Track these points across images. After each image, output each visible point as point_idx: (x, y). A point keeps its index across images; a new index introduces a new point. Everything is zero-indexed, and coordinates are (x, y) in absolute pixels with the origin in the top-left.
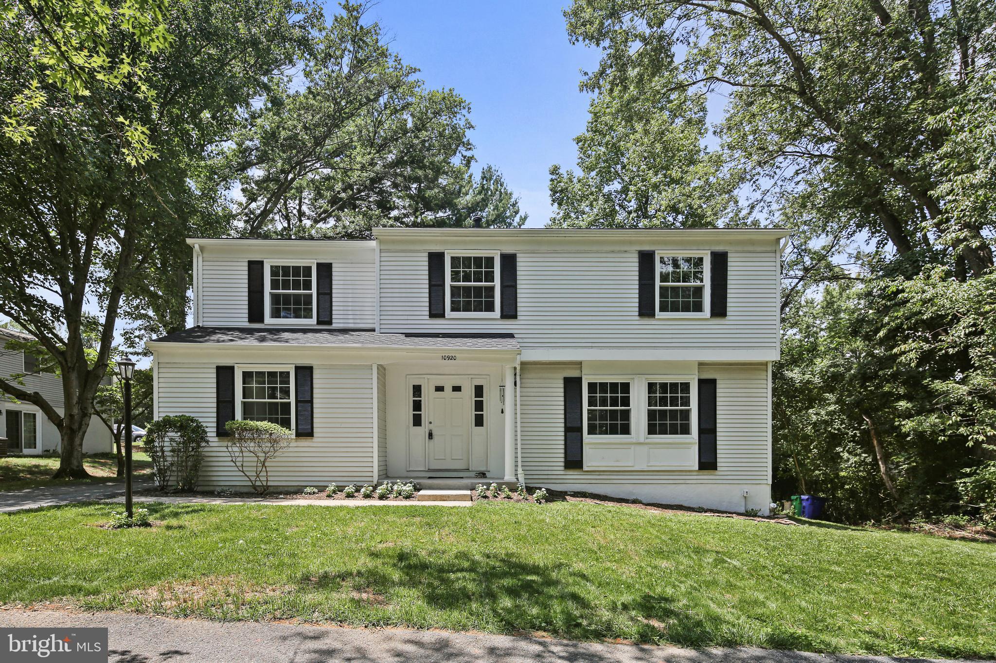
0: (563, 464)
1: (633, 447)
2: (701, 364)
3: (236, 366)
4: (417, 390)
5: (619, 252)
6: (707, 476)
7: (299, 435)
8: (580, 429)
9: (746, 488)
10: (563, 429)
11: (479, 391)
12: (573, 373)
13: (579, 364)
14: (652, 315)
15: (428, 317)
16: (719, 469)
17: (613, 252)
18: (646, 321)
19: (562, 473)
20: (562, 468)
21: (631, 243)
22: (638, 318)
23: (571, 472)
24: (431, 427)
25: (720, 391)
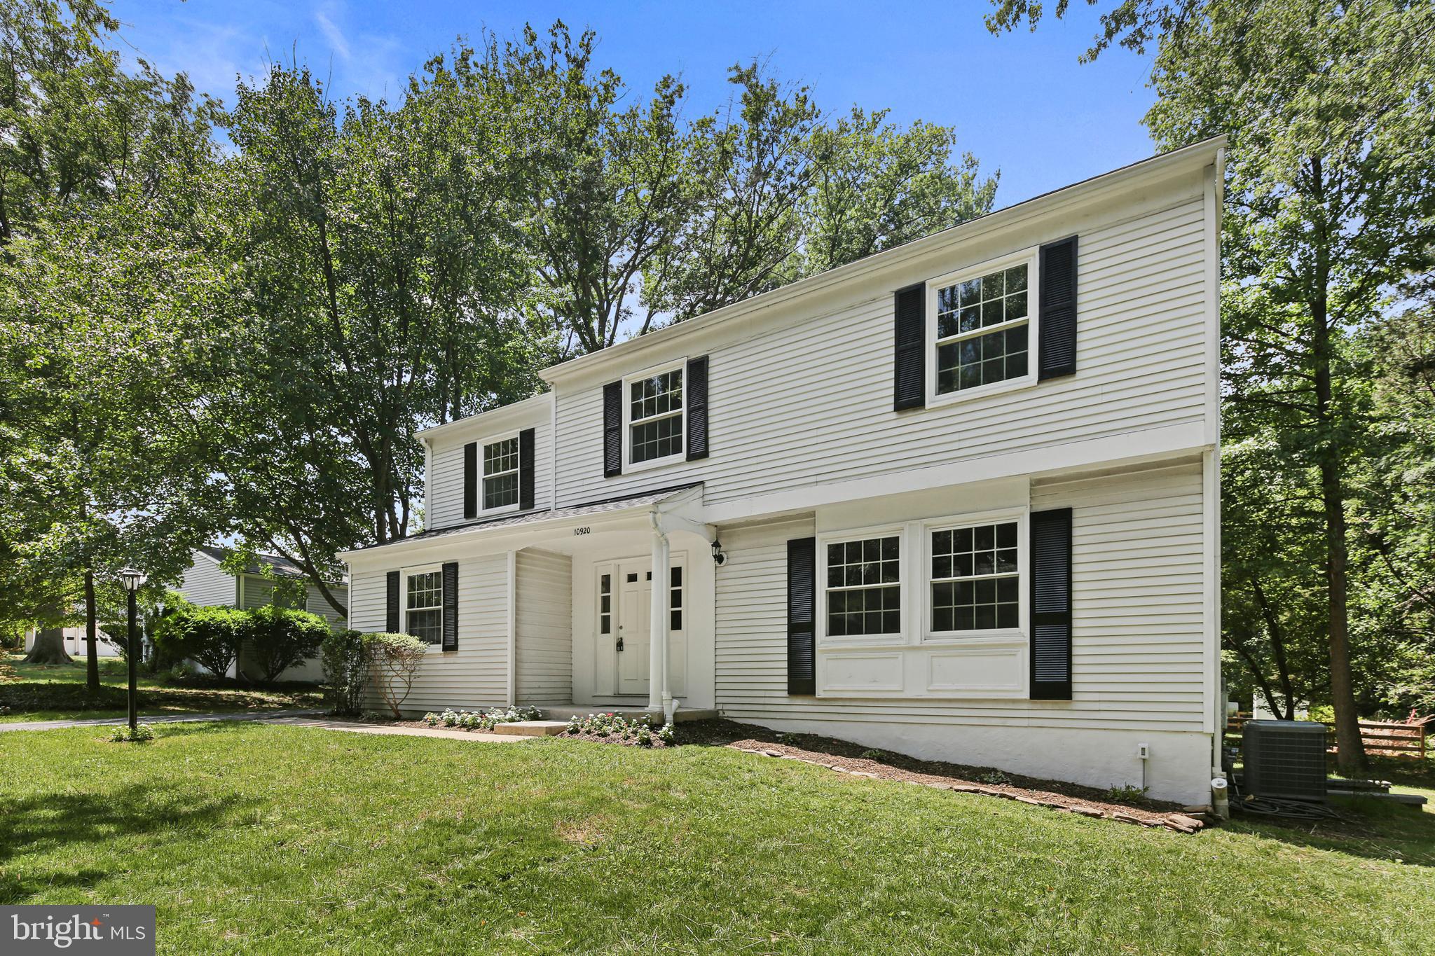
0: (785, 687)
1: (900, 655)
2: (1038, 483)
3: (401, 570)
4: (606, 581)
5: (864, 304)
6: (1049, 711)
7: (445, 649)
8: (811, 627)
9: (1145, 740)
10: (786, 628)
11: (676, 575)
12: (800, 533)
13: (809, 516)
14: (919, 403)
15: (602, 478)
16: (1076, 697)
17: (852, 307)
18: (911, 417)
19: (785, 701)
20: (785, 694)
21: (882, 281)
22: (894, 415)
23: (798, 700)
24: (622, 633)
25: (1080, 534)
